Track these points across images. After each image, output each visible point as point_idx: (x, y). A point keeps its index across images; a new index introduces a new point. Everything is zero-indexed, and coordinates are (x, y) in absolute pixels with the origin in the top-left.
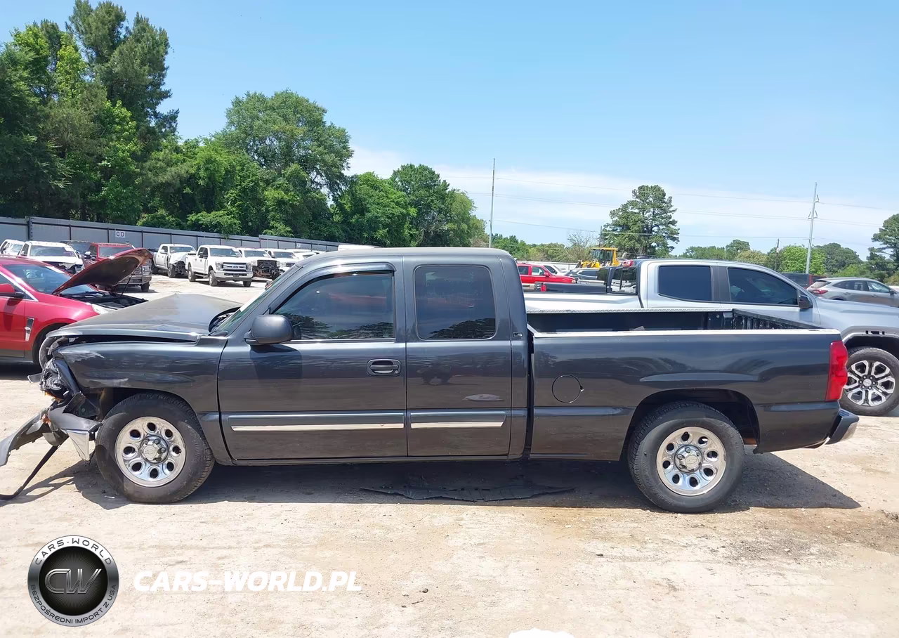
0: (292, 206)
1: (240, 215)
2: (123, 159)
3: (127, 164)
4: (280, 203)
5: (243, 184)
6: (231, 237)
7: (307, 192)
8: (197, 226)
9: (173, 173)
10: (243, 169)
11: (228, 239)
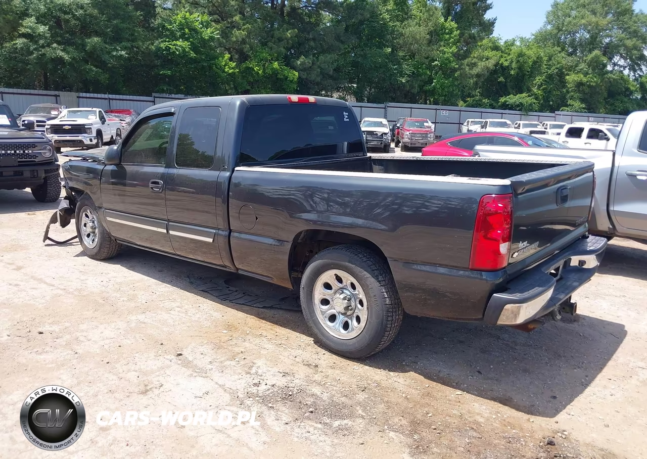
0: (589, 86)
1: (544, 97)
2: (447, 59)
3: (450, 62)
4: (580, 84)
5: (549, 72)
6: (530, 113)
7: (604, 74)
8: (505, 106)
9: (482, 66)
10: (550, 59)
11: (528, 115)
